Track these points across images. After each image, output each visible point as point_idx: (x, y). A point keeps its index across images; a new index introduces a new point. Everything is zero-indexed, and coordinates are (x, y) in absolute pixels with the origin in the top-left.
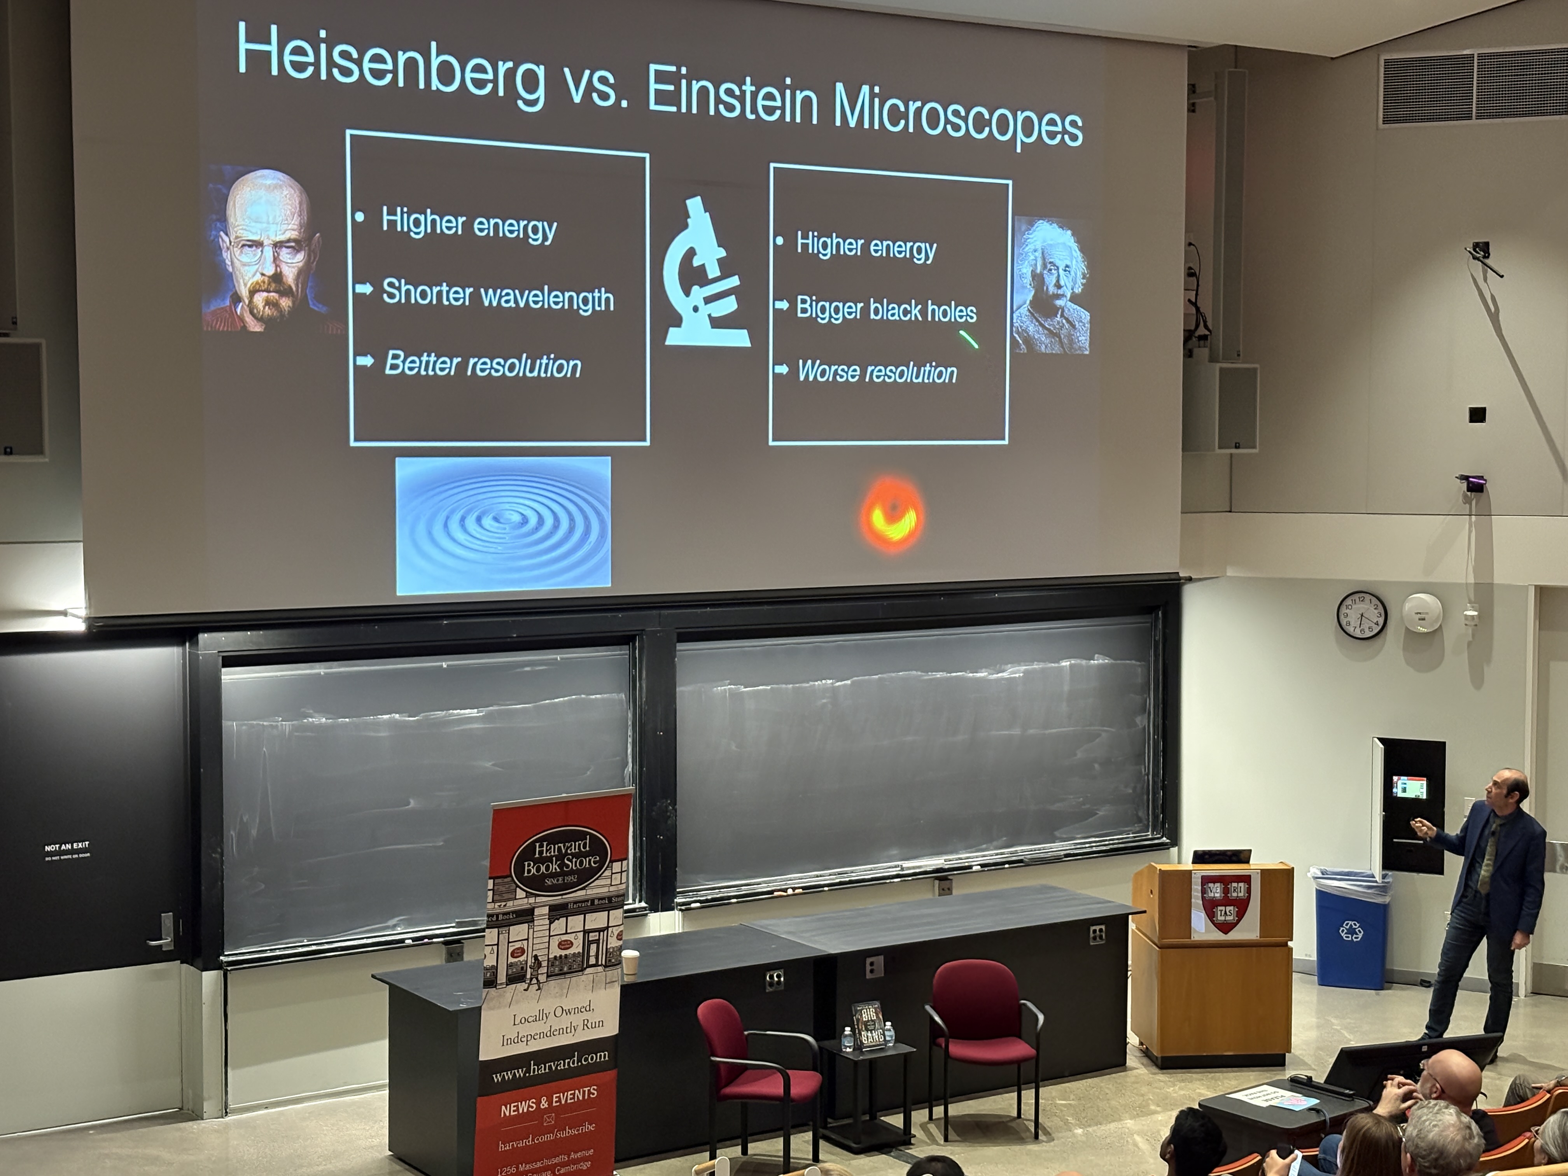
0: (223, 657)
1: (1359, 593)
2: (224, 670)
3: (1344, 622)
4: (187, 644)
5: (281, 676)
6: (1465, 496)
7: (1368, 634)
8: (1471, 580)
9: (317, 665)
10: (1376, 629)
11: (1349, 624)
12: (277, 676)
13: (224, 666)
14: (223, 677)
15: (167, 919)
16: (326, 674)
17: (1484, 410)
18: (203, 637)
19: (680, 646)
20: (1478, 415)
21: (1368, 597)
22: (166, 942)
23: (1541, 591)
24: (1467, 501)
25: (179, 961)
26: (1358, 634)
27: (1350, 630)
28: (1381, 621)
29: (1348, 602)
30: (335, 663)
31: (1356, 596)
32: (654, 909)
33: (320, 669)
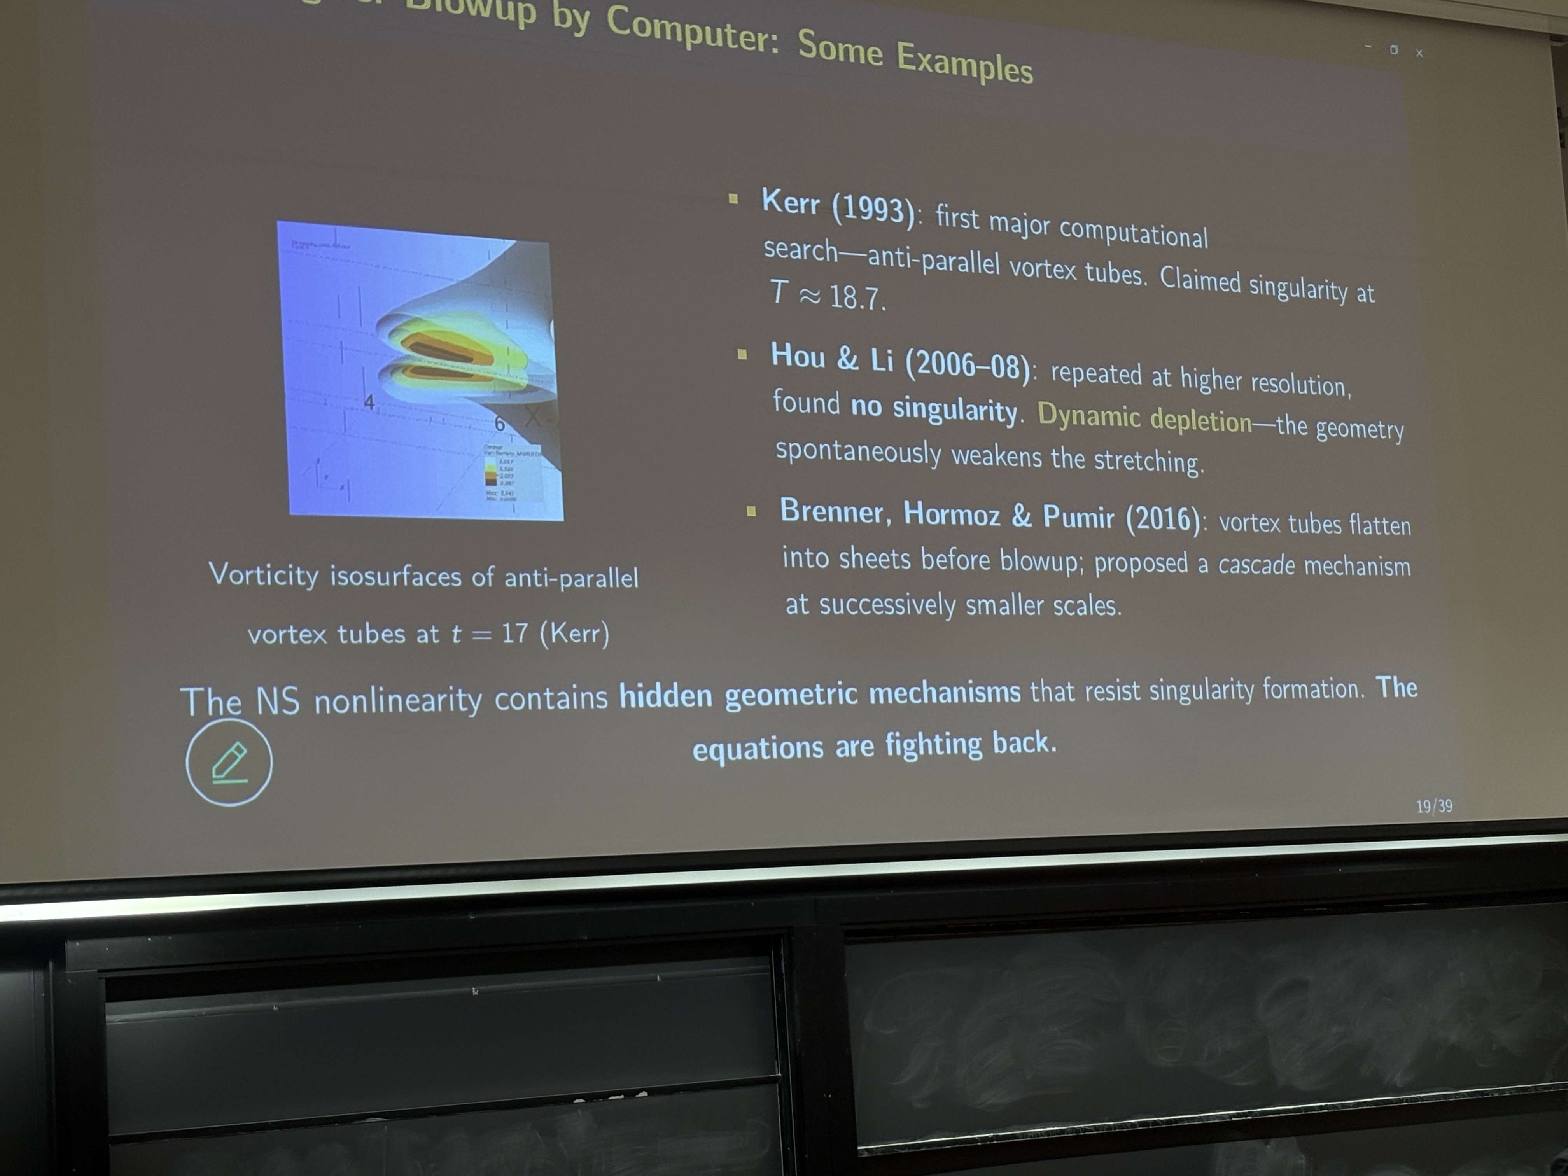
0: (106, 979)
2: (109, 1006)
4: (51, 965)
5: (205, 1015)
9: (267, 994)
12: (200, 1015)
13: (108, 1001)
14: (108, 1018)
16: (280, 1009)
18: (73, 947)
19: (851, 951)
30: (297, 991)
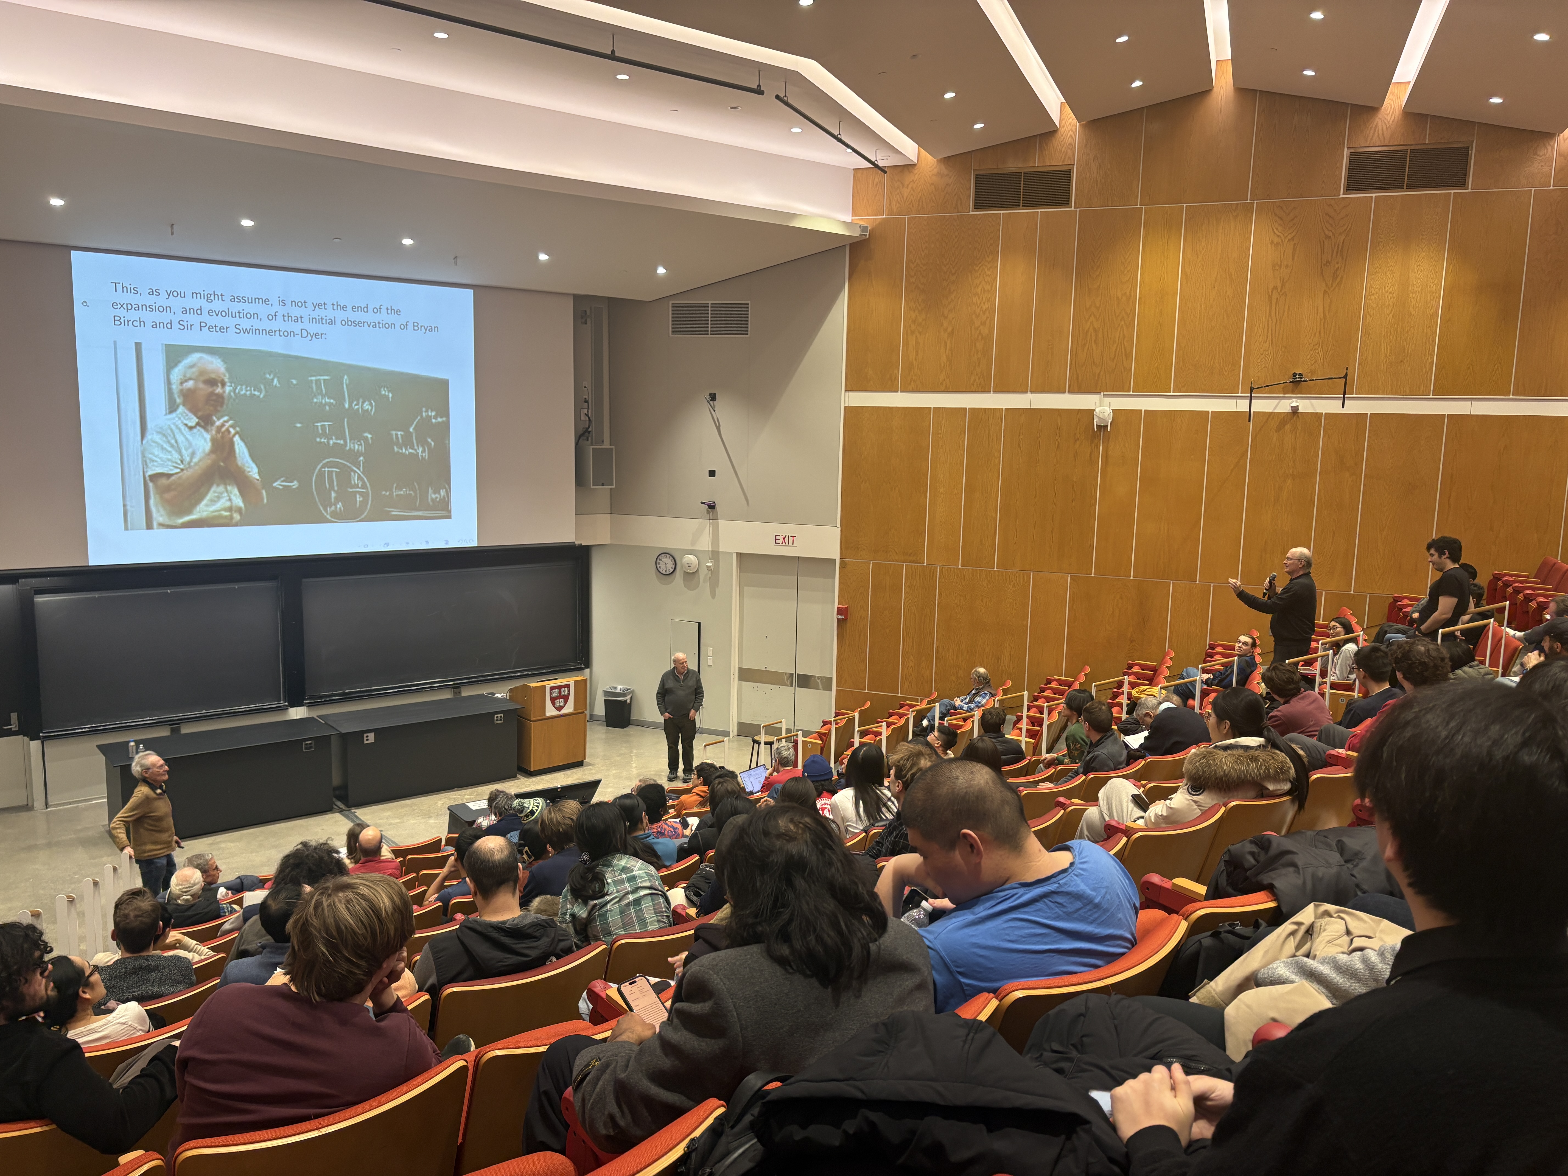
0: (34, 590)
1: (666, 553)
2: (36, 597)
3: (658, 566)
4: (17, 584)
6: (708, 511)
7: (668, 573)
8: (710, 549)
9: (94, 592)
10: (672, 570)
11: (660, 567)
12: (71, 599)
13: (37, 595)
14: (36, 600)
15: (14, 716)
17: (714, 471)
19: (304, 580)
20: (712, 473)
21: (668, 556)
22: (14, 727)
23: (740, 555)
24: (708, 513)
25: (21, 736)
26: (664, 572)
27: (661, 570)
28: (674, 567)
29: (660, 557)
30: (103, 592)
31: (663, 555)
32: (293, 705)
33: (96, 595)
